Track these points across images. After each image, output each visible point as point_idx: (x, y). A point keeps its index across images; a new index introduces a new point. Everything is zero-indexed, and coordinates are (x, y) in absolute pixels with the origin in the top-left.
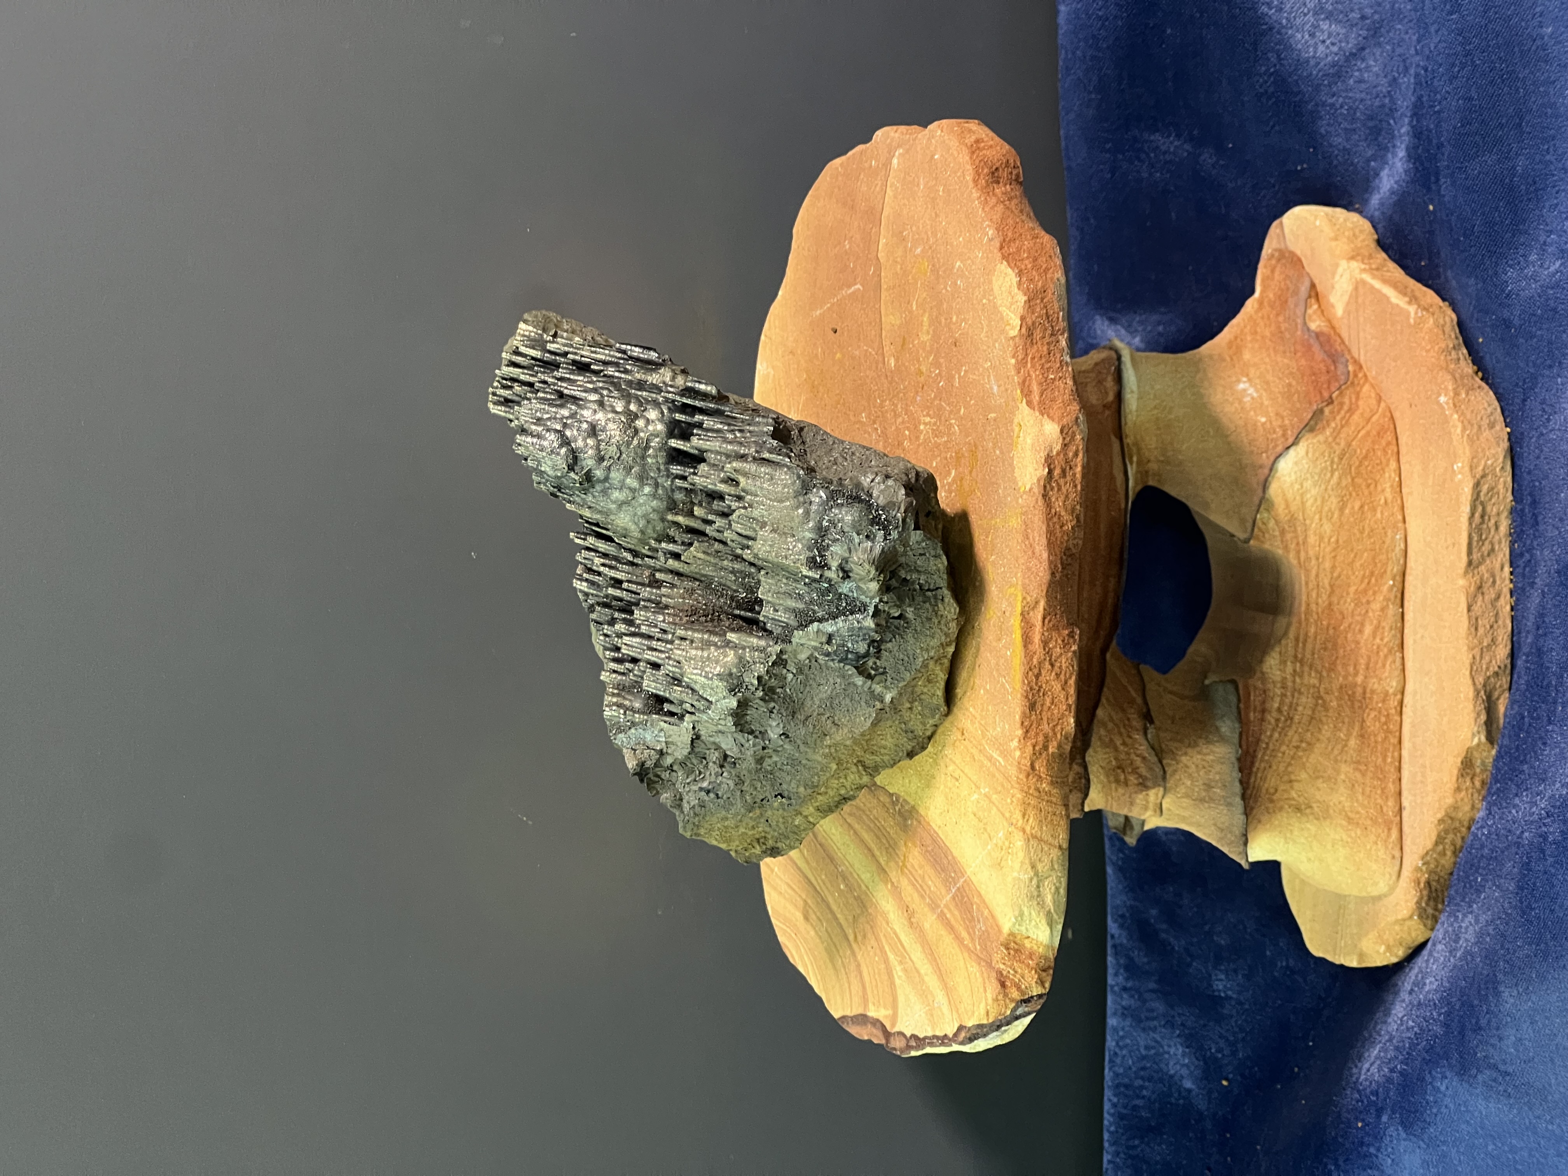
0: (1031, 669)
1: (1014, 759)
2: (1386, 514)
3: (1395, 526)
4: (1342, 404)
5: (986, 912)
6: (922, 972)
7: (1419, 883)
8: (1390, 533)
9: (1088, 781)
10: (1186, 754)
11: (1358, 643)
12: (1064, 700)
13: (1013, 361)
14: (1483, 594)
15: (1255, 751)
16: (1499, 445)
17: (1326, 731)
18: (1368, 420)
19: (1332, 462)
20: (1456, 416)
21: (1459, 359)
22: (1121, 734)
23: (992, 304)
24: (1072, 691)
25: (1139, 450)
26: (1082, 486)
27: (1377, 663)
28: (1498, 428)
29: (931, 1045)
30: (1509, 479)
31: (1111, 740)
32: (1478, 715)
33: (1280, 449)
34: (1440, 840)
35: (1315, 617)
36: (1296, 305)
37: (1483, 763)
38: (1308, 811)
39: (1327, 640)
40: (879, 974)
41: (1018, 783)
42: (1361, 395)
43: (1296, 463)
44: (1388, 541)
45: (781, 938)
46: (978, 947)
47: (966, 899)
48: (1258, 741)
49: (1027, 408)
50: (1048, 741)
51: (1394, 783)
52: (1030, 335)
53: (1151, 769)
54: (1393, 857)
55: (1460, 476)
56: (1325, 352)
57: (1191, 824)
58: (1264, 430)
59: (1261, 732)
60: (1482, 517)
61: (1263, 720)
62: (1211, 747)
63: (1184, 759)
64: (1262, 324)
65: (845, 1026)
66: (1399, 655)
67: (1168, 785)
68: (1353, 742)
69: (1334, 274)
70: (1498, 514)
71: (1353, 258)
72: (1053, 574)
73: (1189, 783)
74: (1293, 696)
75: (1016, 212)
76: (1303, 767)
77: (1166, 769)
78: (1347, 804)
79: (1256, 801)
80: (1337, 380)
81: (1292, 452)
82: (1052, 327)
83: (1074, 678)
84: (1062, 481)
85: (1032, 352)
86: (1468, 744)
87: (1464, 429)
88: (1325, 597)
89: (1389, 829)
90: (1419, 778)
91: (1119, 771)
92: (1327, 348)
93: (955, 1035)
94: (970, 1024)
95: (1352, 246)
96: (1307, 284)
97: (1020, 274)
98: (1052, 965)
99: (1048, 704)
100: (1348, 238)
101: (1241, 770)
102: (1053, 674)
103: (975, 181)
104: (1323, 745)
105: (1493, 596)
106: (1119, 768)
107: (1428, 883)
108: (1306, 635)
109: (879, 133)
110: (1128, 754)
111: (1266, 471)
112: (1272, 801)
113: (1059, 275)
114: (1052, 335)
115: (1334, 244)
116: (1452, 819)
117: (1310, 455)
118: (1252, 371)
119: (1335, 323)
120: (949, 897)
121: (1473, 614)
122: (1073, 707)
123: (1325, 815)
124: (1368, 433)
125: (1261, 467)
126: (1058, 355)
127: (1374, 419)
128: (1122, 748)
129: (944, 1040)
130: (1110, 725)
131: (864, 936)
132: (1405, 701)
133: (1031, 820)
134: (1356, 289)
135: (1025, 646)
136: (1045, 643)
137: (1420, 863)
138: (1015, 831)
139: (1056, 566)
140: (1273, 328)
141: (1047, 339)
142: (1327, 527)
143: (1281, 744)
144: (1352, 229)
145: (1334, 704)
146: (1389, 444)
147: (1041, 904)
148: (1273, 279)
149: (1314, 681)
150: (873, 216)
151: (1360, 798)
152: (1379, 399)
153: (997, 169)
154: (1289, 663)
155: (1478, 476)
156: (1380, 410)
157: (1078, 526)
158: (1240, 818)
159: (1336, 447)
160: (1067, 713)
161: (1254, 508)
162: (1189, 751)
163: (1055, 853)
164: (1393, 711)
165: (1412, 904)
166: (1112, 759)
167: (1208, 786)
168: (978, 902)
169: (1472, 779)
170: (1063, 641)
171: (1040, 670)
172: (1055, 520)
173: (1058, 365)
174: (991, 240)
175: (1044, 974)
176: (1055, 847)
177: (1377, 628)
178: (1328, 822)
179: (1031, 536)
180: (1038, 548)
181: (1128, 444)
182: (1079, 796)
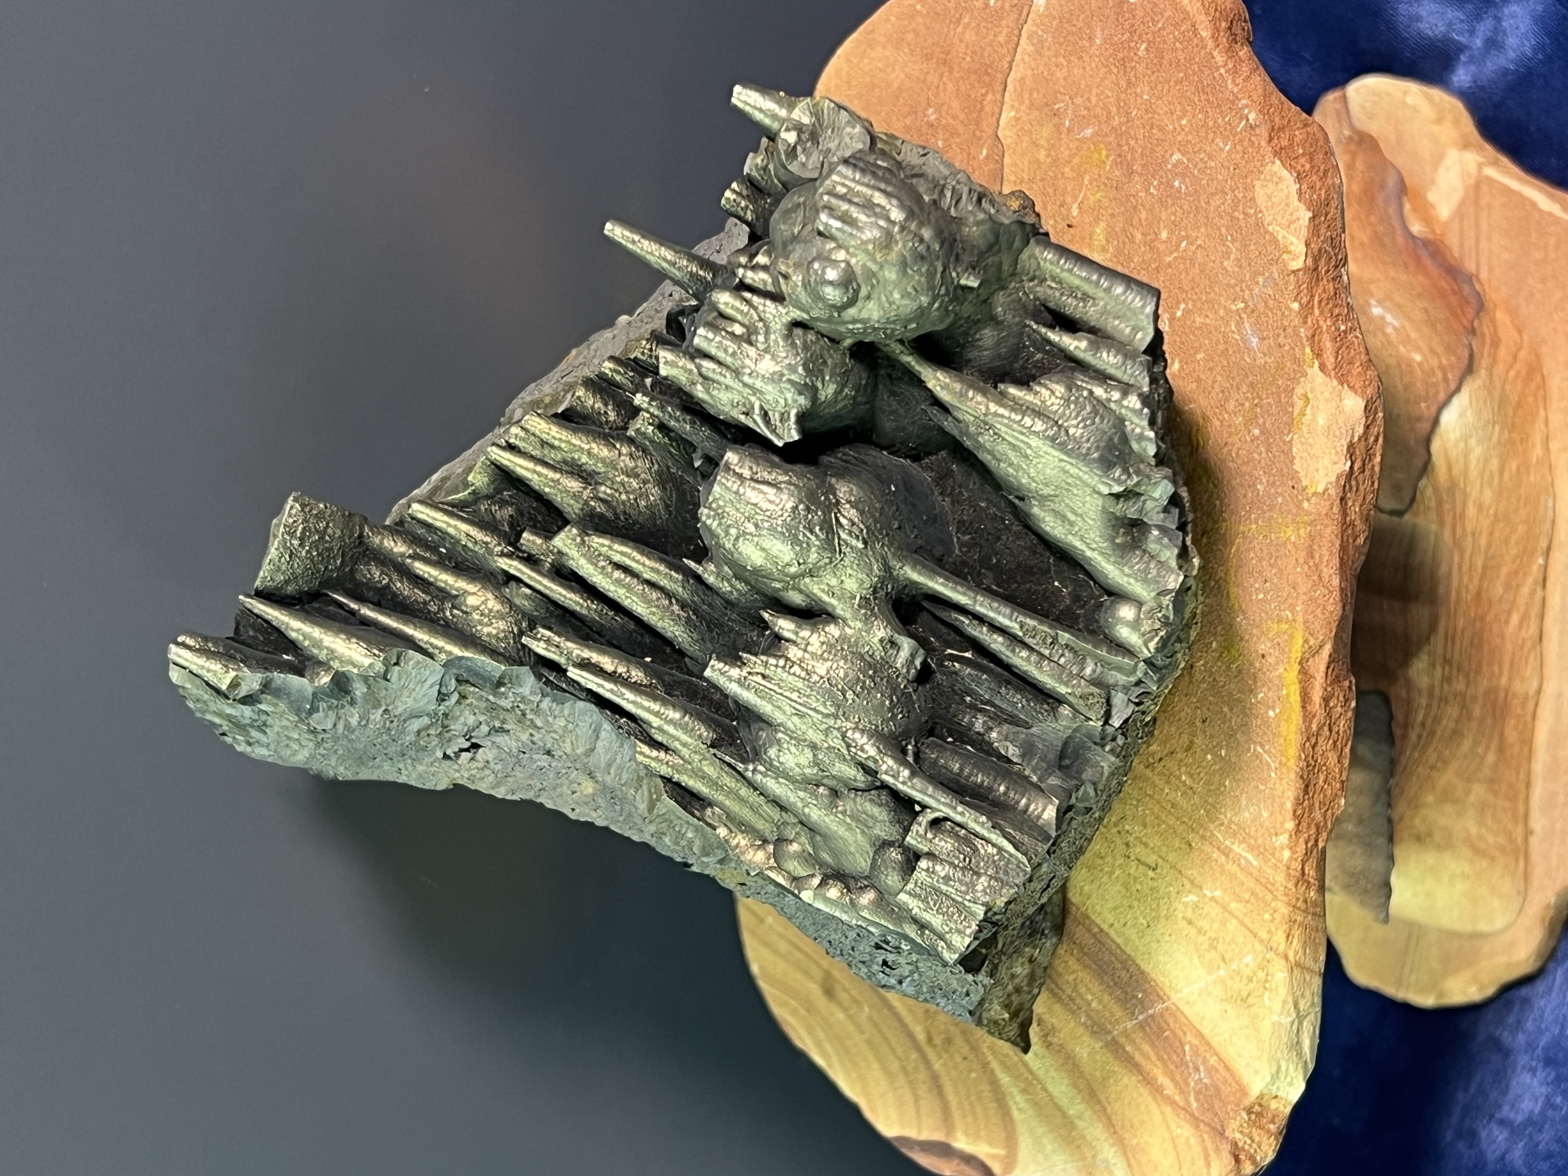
0: (1308, 739)
1: (1281, 862)
2: (1538, 476)
3: (1546, 492)
4: (1483, 335)
5: (1213, 1060)
8: (1543, 497)
11: (1502, 636)
12: (1337, 776)
13: (1296, 306)
19: (1492, 413)
23: (1252, 220)
26: (1378, 482)
27: (1520, 660)
33: (1442, 396)
35: (1464, 607)
36: (1388, 203)
39: (1473, 635)
40: (979, 1098)
41: (1286, 895)
42: (1499, 324)
43: (1459, 415)
44: (1541, 510)
45: (777, 1010)
46: (1195, 1105)
47: (1167, 1033)
49: (1320, 373)
51: (1523, 802)
52: (1315, 267)
54: (1519, 892)
56: (1440, 266)
58: (1421, 371)
59: (1403, 749)
61: (1405, 736)
65: (904, 1150)
66: (1538, 650)
69: (1436, 165)
74: (1438, 707)
76: (1433, 789)
78: (1474, 832)
81: (1456, 401)
85: (1318, 292)
88: (1476, 581)
89: (1517, 860)
90: (1560, 799)
92: (1440, 261)
95: (1458, 132)
96: (1393, 176)
97: (1299, 179)
99: (1321, 783)
100: (1451, 123)
102: (1331, 741)
103: (1215, 39)
104: (1458, 763)
107: (1552, 920)
108: (1455, 630)
111: (1429, 426)
115: (1435, 128)
117: (1473, 404)
118: (1374, 291)
119: (1439, 231)
120: (1131, 1023)
123: (1447, 843)
125: (1419, 419)
127: (1520, 355)
131: (948, 1041)
132: (1542, 701)
133: (1295, 941)
134: (1477, 185)
135: (1304, 707)
136: (1326, 700)
138: (1276, 958)
139: (1346, 595)
143: (1419, 764)
145: (1478, 713)
146: (1536, 388)
148: (1355, 169)
149: (1461, 687)
150: (988, 77)
151: (1489, 823)
154: (1437, 666)
156: (1524, 345)
159: (1494, 393)
164: (1529, 716)
168: (1195, 1042)
170: (1344, 696)
171: (1317, 738)
172: (1350, 531)
175: (1278, 1137)
176: (1316, 973)
178: (1449, 852)
179: (1317, 556)
180: (1326, 572)
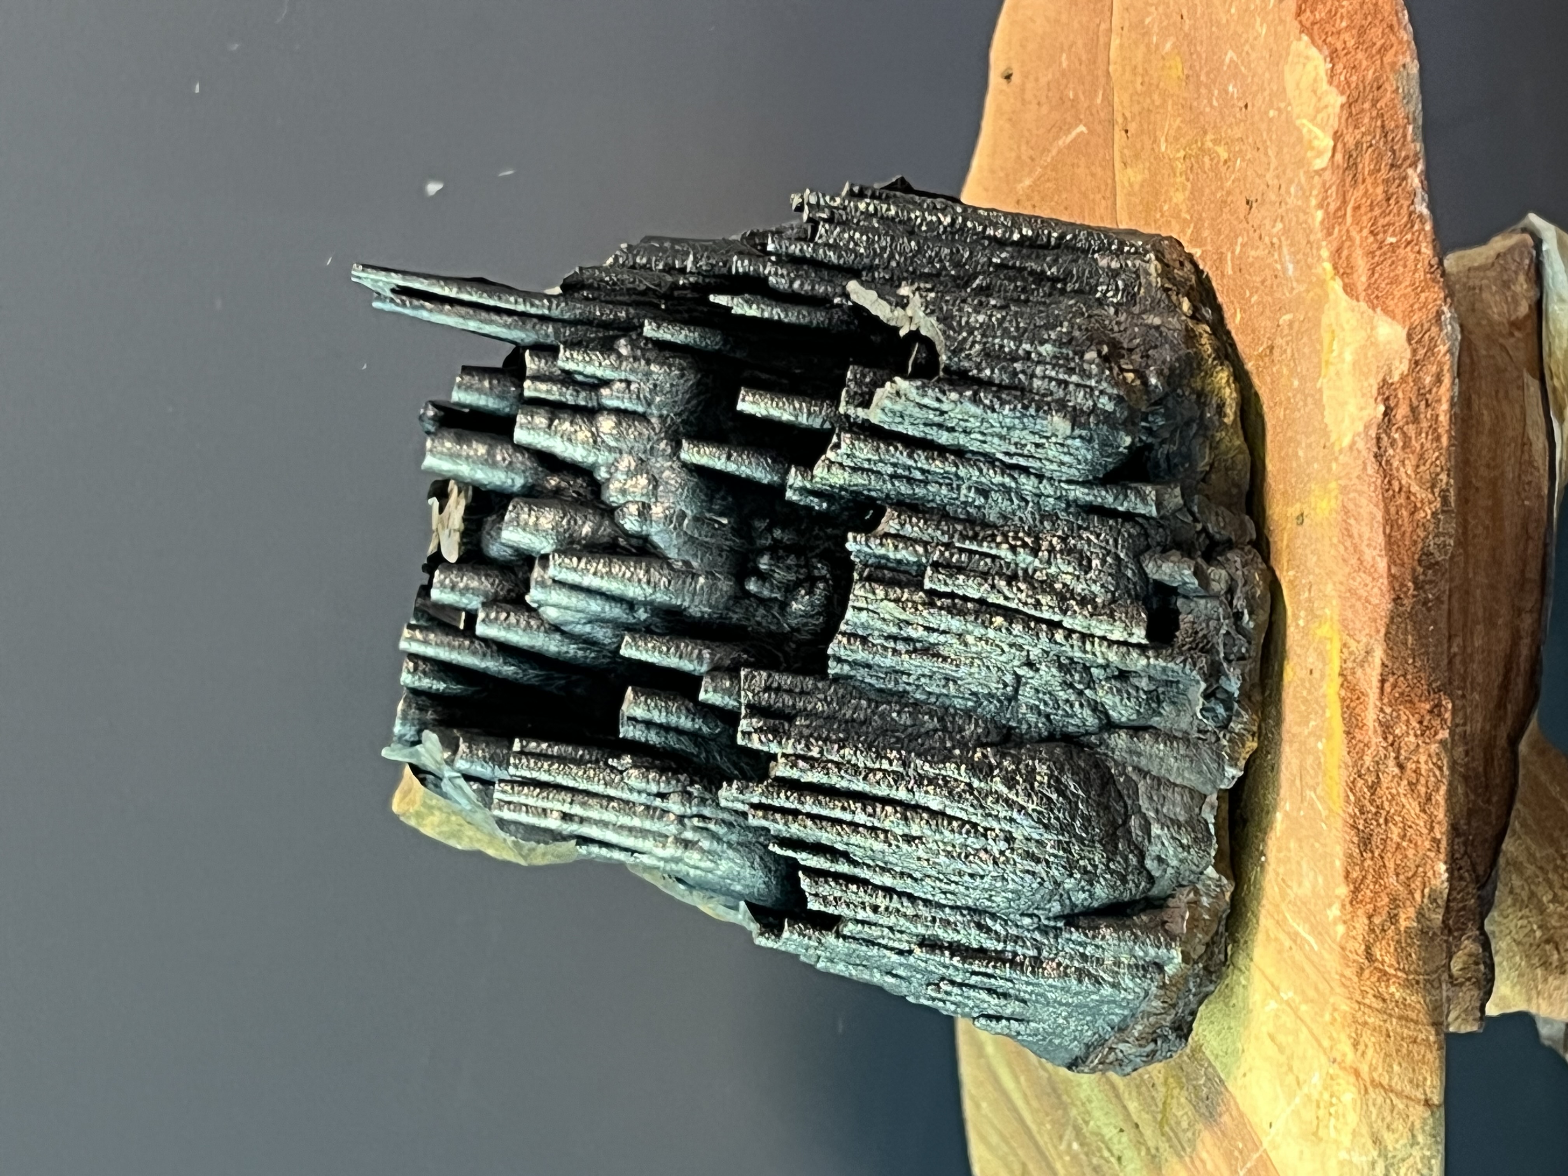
0: (1360, 776)
1: (1334, 941)
9: (1491, 967)
12: (1425, 831)
13: (1320, 214)
22: (1550, 884)
23: (1283, 116)
24: (1440, 814)
26: (1450, 438)
31: (1532, 896)
41: (1343, 985)
49: (1345, 296)
50: (1398, 906)
52: (1351, 165)
72: (1397, 600)
82: (1394, 152)
83: (1443, 789)
84: (1411, 430)
85: (1355, 196)
91: (1548, 947)
97: (1333, 56)
99: (1395, 838)
102: (1405, 782)
106: (1548, 941)
113: (1407, 59)
114: (1392, 166)
122: (1444, 844)
126: (1405, 203)
128: (1553, 907)
130: (1530, 869)
133: (1370, 1052)
135: (1348, 733)
136: (1387, 727)
138: (1341, 1073)
139: (1402, 585)
141: (1384, 175)
157: (1443, 512)
160: (1432, 855)
163: (1418, 1112)
166: (1535, 927)
170: (1421, 723)
171: (1378, 777)
172: (1401, 500)
173: (1405, 219)
176: (1419, 1102)
179: (1355, 532)
180: (1369, 554)
181: (1555, 389)
182: (1475, 993)
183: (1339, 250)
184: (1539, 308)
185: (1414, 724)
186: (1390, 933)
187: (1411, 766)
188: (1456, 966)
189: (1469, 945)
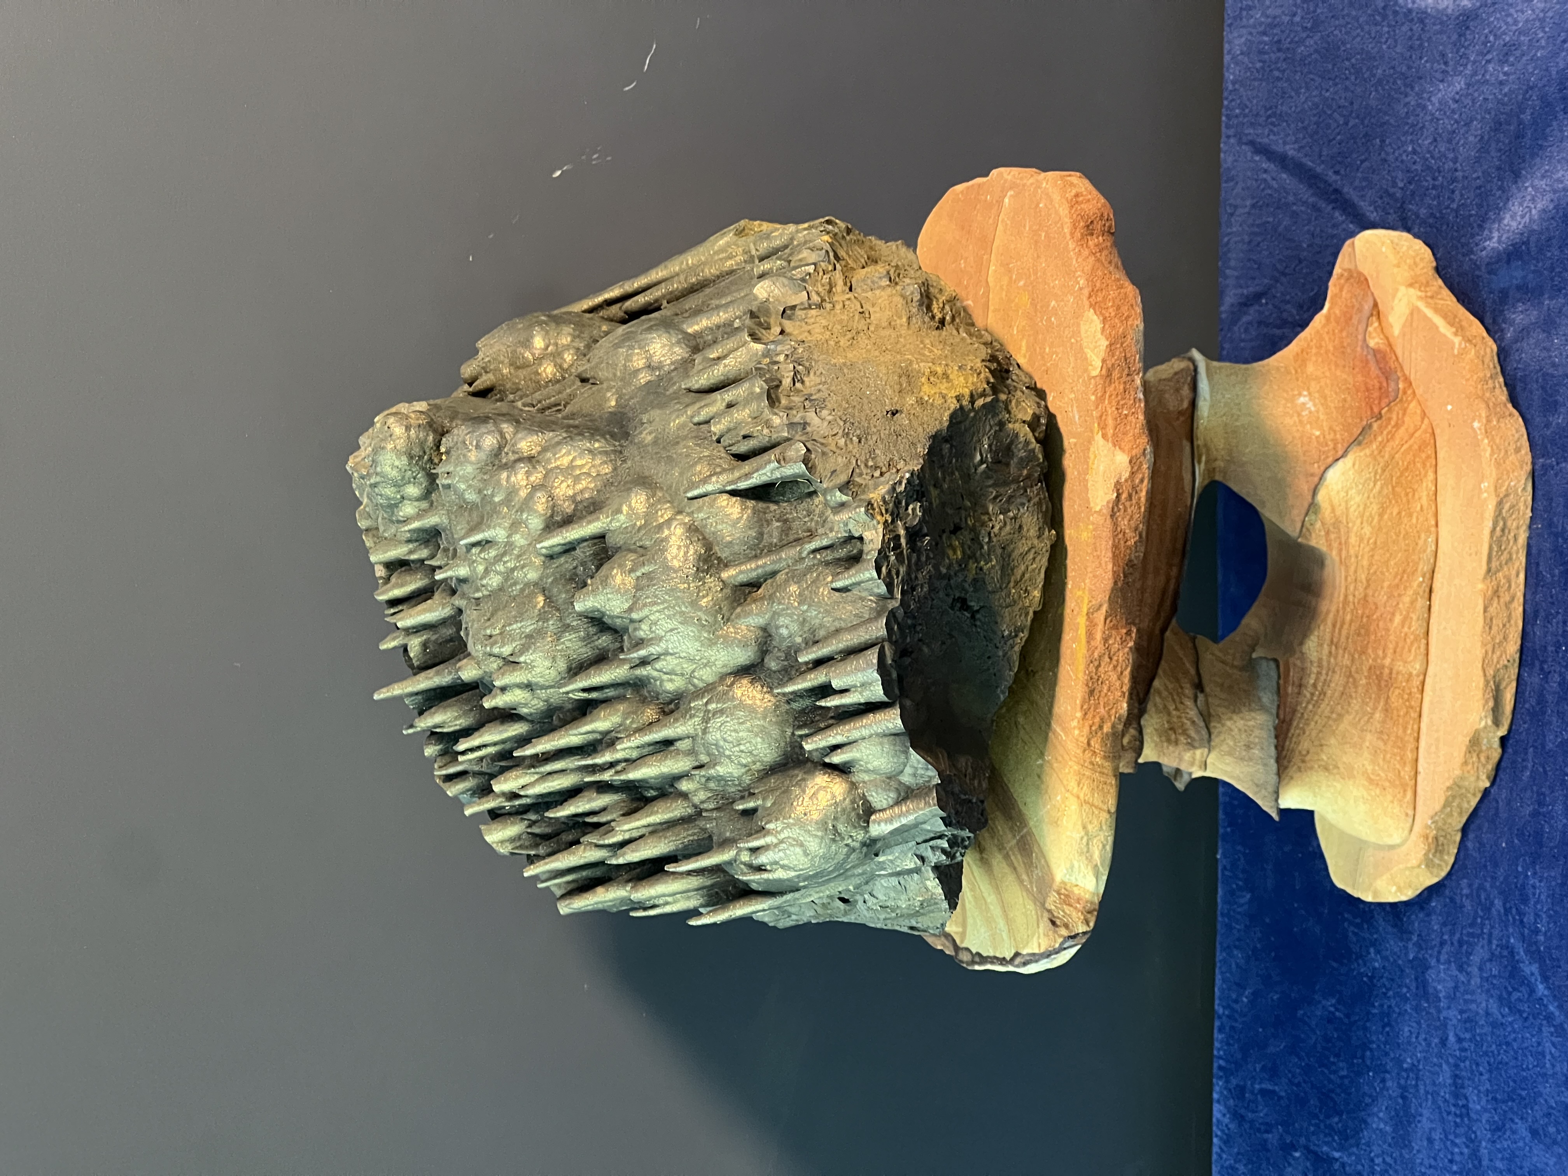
0: (1092, 662)
1: (1073, 736)
2: (1421, 519)
3: (1428, 531)
4: (1390, 419)
5: (1043, 861)
6: (989, 901)
7: (1427, 838)
8: (1423, 536)
9: (1142, 743)
10: (1231, 719)
11: (1388, 630)
12: (1119, 688)
13: (1093, 397)
14: (1498, 597)
15: (1291, 720)
16: (1522, 468)
17: (1356, 704)
18: (1412, 435)
19: (1376, 473)
20: (1486, 441)
21: (1494, 388)
22: (1174, 700)
24: (1126, 679)
25: (1208, 450)
26: (1145, 508)
27: (1403, 648)
28: (1523, 452)
29: (992, 963)
30: (1530, 498)
31: (1165, 707)
32: (1487, 702)
33: (1330, 460)
34: (1447, 804)
35: (1351, 606)
36: (1359, 322)
37: (1489, 741)
38: (1335, 771)
39: (1361, 627)
41: (1075, 757)
42: (1408, 411)
43: (1343, 474)
44: (1421, 542)
46: (1035, 890)
47: (1027, 846)
48: (1294, 711)
49: (1102, 439)
50: (1103, 722)
51: (1412, 751)
52: (1109, 374)
53: (1198, 732)
54: (1407, 815)
55: (1485, 495)
56: (1380, 369)
57: (1231, 777)
58: (1318, 442)
59: (1298, 703)
60: (1503, 530)
61: (1299, 693)
62: (1253, 714)
63: (1229, 723)
64: (1327, 339)
66: (1424, 641)
67: (1213, 744)
68: (1378, 716)
69: (1394, 297)
70: (1518, 528)
71: (1411, 285)
72: (1115, 583)
73: (1231, 743)
74: (1327, 674)
75: (1106, 264)
76: (1333, 733)
77: (1212, 730)
78: (1369, 768)
79: (1289, 762)
80: (1387, 397)
81: (1340, 462)
82: (1129, 368)
83: (1129, 669)
84: (1128, 504)
85: (1110, 390)
86: (1477, 727)
87: (1492, 455)
88: (1361, 590)
89: (1405, 791)
90: (1433, 749)
91: (1170, 732)
92: (1382, 365)
93: (1013, 959)
94: (1024, 952)
95: (1412, 273)
96: (1371, 303)
97: (1104, 321)
98: (1097, 907)
99: (1105, 691)
100: (1410, 267)
101: (1277, 737)
102: (1111, 666)
103: (1072, 234)
104: (1351, 717)
105: (1508, 598)
106: (1171, 729)
107: (1436, 838)
108: (1343, 623)
109: (994, 172)
110: (1179, 717)
111: (1316, 479)
112: (1303, 761)
113: (1138, 323)
114: (1128, 375)
115: (1396, 270)
116: (1459, 787)
117: (1357, 467)
118: (1313, 384)
119: (1391, 340)
120: (1014, 842)
121: (1488, 614)
122: (1127, 694)
123: (1350, 774)
124: (1411, 447)
125: (1312, 475)
126: (1132, 393)
127: (1417, 435)
128: (1174, 713)
129: (1002, 961)
130: (1165, 694)
132: (1428, 680)
133: (1085, 788)
134: (1412, 314)
135: (1088, 642)
136: (1106, 640)
137: (1429, 822)
139: (1118, 575)
140: (1336, 342)
141: (1124, 379)
142: (1367, 530)
143: (1315, 714)
144: (1414, 258)
145: (1364, 681)
146: (1428, 457)
147: (1090, 859)
148: (1341, 297)
149: (1346, 661)
150: (985, 243)
151: (1381, 762)
152: (1424, 415)
153: (1092, 222)
154: (1325, 646)
155: (1502, 495)
156: (1424, 426)
157: (1139, 542)
158: (1273, 778)
159: (1381, 460)
160: (1121, 699)
161: (1304, 512)
162: (1235, 717)
163: (1104, 816)
164: (1415, 690)
165: (1421, 855)
166: (1165, 722)
167: (1248, 747)
168: (1037, 851)
169: (1478, 755)
170: (1121, 638)
172: (1120, 536)
173: (1132, 401)
174: (1081, 289)
175: (1089, 916)
176: (1105, 811)
177: (1406, 618)
178: (1351, 782)
179: (1098, 550)
181: (1198, 446)
182: (1134, 755)
183: (1101, 416)
184: (1193, 404)
185: (1118, 639)
186: (1099, 734)
187: (1115, 658)
188: (1125, 741)
189: (1132, 731)
